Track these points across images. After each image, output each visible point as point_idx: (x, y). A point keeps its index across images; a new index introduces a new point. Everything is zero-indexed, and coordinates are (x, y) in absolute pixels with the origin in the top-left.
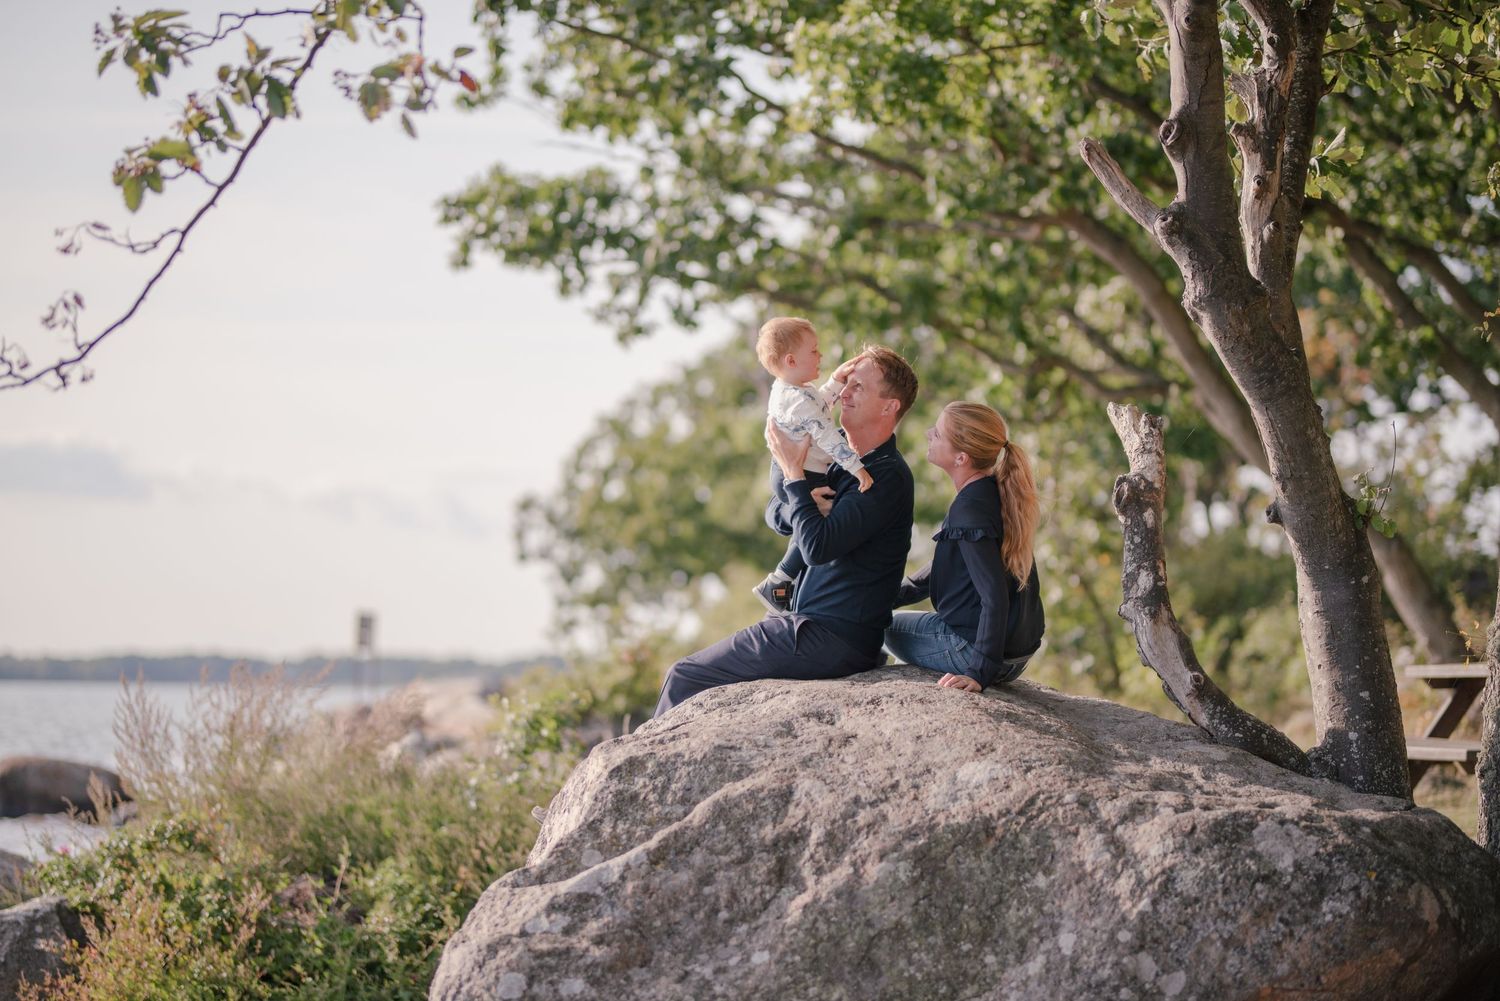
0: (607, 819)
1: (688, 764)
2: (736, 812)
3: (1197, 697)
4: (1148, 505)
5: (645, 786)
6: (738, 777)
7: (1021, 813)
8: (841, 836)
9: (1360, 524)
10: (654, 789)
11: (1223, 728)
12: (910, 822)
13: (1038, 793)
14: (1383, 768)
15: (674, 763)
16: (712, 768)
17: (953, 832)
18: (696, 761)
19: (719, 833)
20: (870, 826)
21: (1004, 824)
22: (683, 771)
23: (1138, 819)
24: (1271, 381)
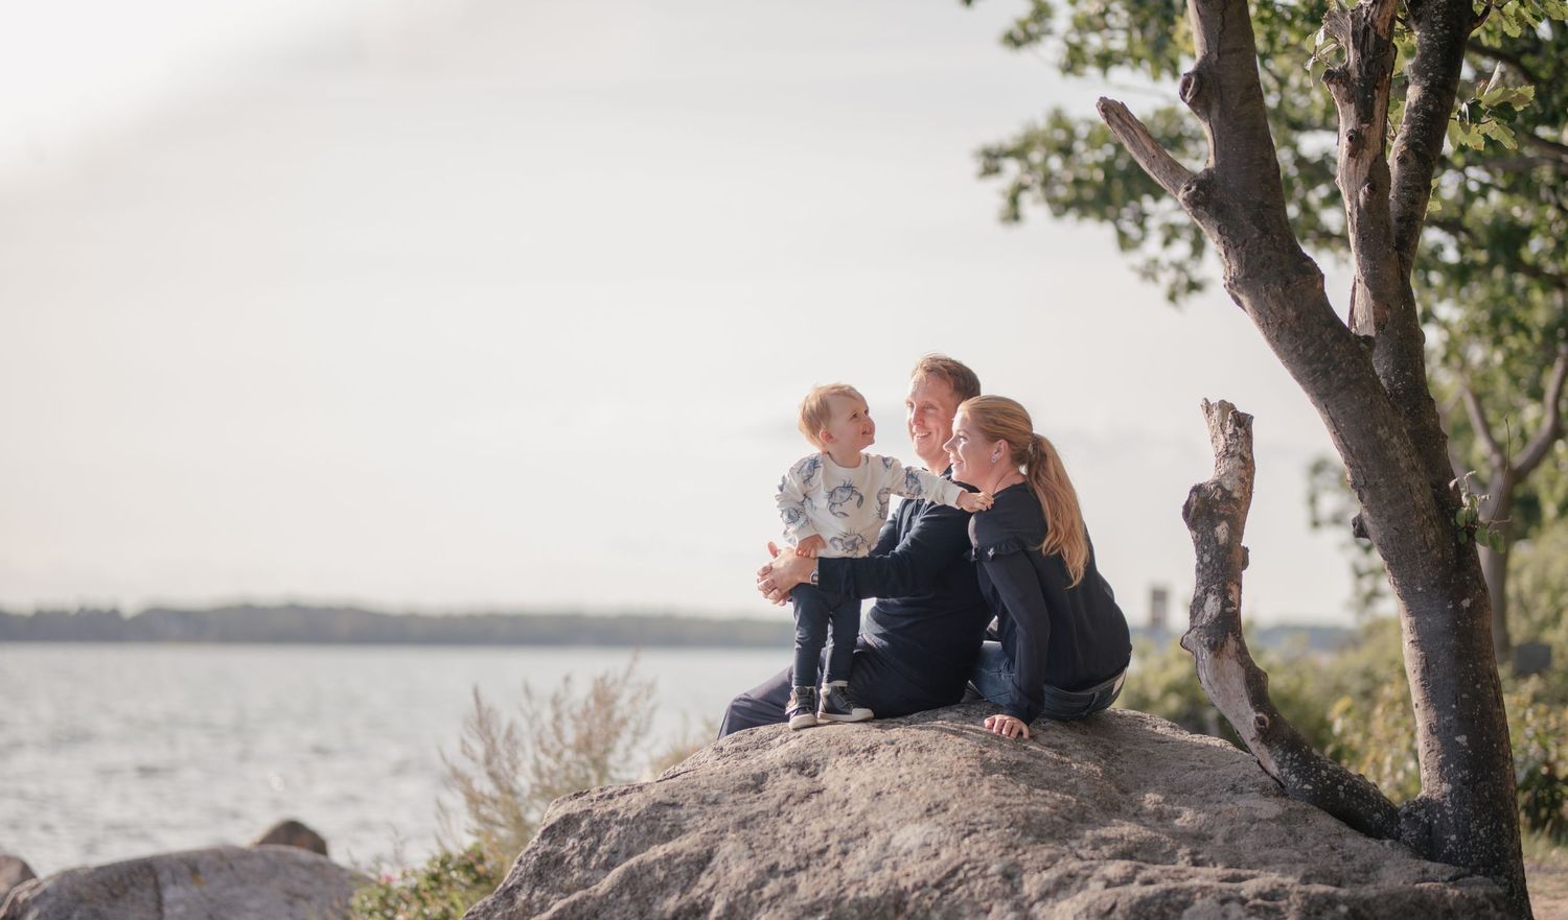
0: (526, 886)
1: (620, 823)
2: (647, 879)
3: (1262, 742)
4: (1223, 517)
5: (573, 848)
6: (668, 838)
7: (938, 886)
8: (741, 910)
9: (1463, 538)
10: (580, 853)
11: (1293, 778)
12: (817, 894)
13: (964, 863)
14: (1480, 826)
15: (608, 822)
16: (643, 828)
17: (860, 908)
18: (628, 819)
19: (622, 904)
20: (773, 898)
21: (917, 899)
22: (615, 830)
23: (1060, 895)
24: (1326, 373)
